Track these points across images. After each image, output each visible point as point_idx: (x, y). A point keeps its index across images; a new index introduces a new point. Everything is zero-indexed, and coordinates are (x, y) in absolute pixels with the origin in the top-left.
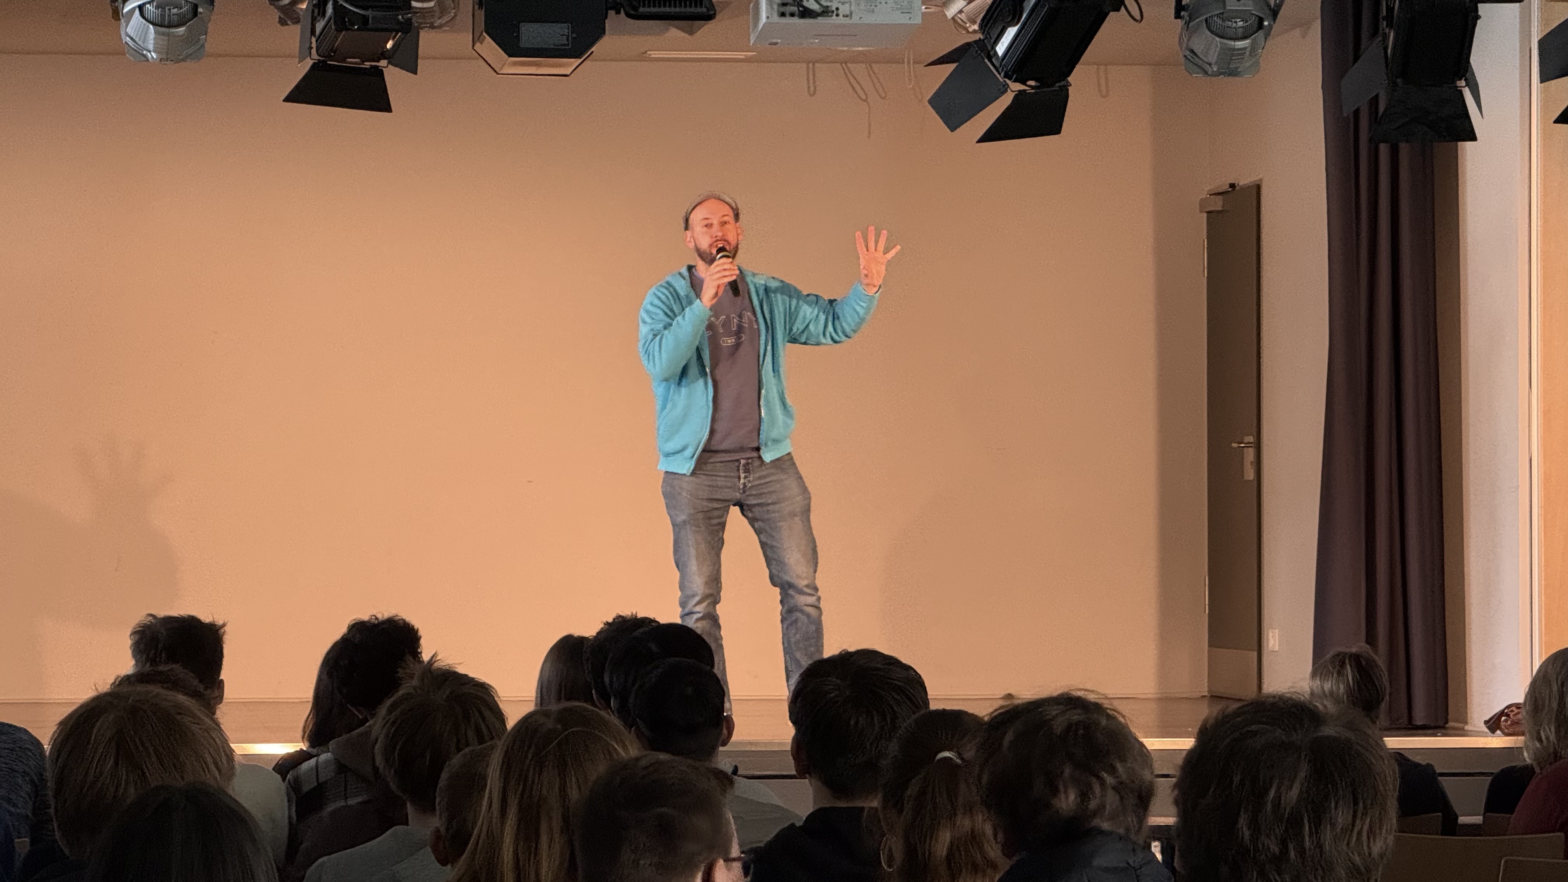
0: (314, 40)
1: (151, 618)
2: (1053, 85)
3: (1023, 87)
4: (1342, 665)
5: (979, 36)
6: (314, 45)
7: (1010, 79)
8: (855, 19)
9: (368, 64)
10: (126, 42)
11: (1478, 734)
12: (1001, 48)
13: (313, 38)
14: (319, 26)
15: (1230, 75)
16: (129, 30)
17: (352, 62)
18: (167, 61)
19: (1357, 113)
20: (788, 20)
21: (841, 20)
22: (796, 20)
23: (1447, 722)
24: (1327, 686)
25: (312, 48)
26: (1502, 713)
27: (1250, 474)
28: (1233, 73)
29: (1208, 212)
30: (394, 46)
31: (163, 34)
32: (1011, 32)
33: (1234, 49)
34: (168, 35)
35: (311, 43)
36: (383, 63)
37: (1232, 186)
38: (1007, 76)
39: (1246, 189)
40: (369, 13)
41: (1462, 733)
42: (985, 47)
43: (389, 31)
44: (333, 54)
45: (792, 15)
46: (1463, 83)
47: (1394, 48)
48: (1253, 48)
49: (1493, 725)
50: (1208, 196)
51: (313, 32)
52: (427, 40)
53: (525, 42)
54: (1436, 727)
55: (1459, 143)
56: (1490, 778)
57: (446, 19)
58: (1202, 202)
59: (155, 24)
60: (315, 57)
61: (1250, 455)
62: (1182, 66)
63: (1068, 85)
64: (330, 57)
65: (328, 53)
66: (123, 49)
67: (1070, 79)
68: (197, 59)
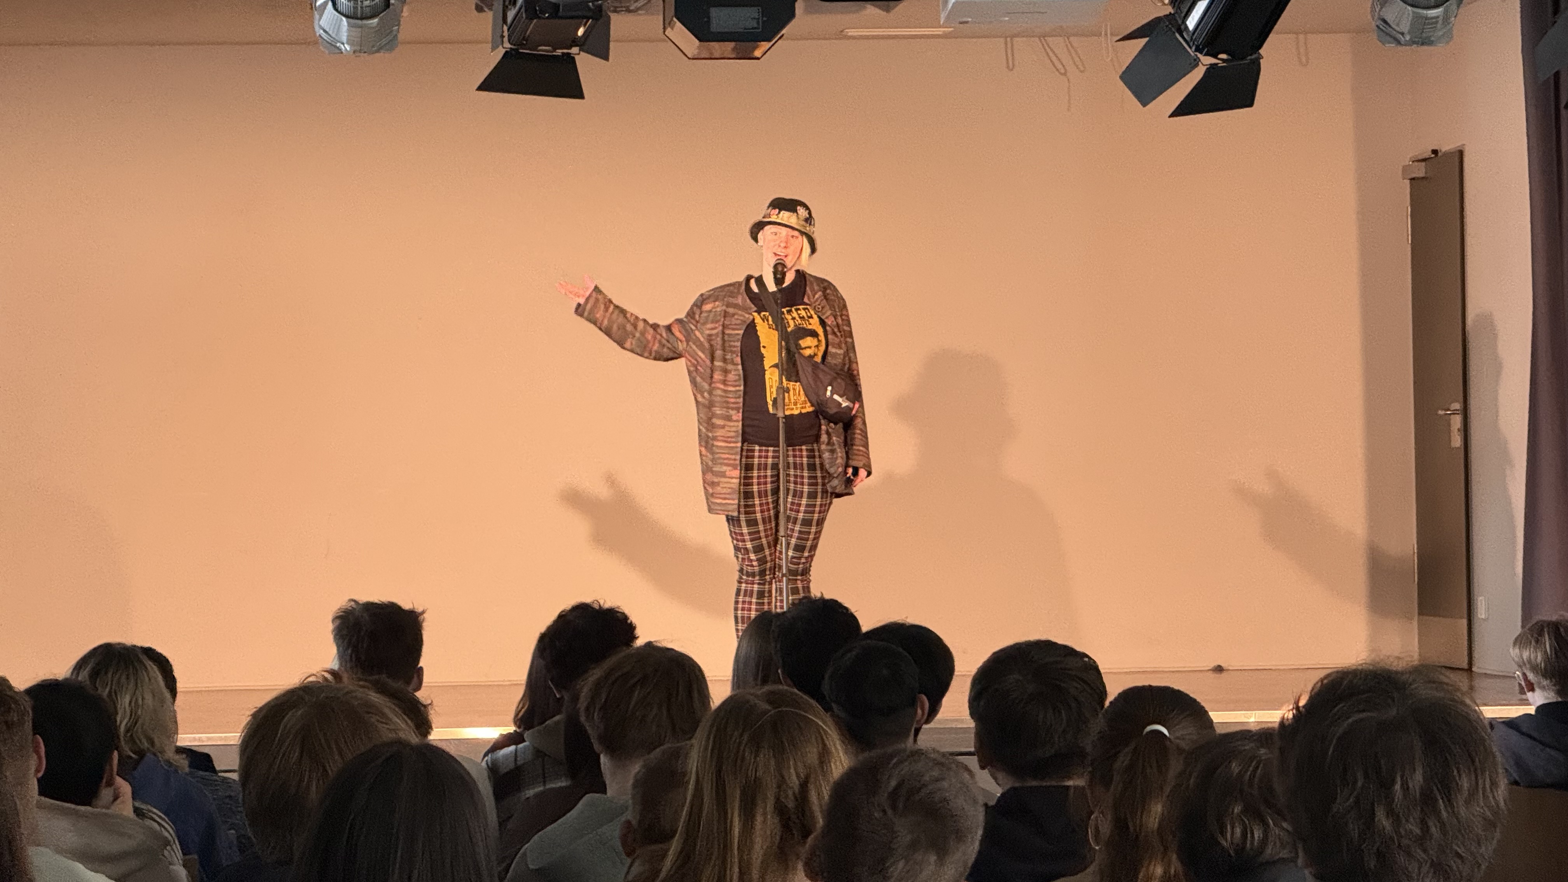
0: (505, 28)
1: (353, 603)
2: (1243, 58)
3: (1214, 61)
4: (1541, 633)
5: (1169, 10)
6: (506, 34)
7: (1201, 53)
9: (559, 52)
10: (320, 35)
12: (1192, 22)
13: (505, 26)
14: (511, 15)
15: (1423, 44)
16: (321, 23)
17: (544, 49)
18: (360, 52)
19: (1556, 76)
24: (1526, 654)
25: (504, 37)
27: (1457, 441)
28: (1426, 42)
29: (1412, 179)
30: (586, 33)
31: (356, 26)
32: (1202, 5)
33: (1427, 18)
34: (361, 27)
35: (503, 32)
36: (575, 50)
37: (1435, 152)
38: (1198, 50)
39: (1448, 154)
42: (1175, 22)
43: (581, 18)
44: (525, 42)
48: (1446, 19)
50: (1411, 163)
51: (505, 20)
52: (619, 24)
53: (715, 27)
58: (1405, 169)
59: (347, 16)
60: (508, 45)
61: (1457, 422)
62: (1374, 36)
63: (1260, 57)
64: (522, 45)
65: (519, 40)
66: (315, 42)
67: (1261, 51)
68: (391, 49)
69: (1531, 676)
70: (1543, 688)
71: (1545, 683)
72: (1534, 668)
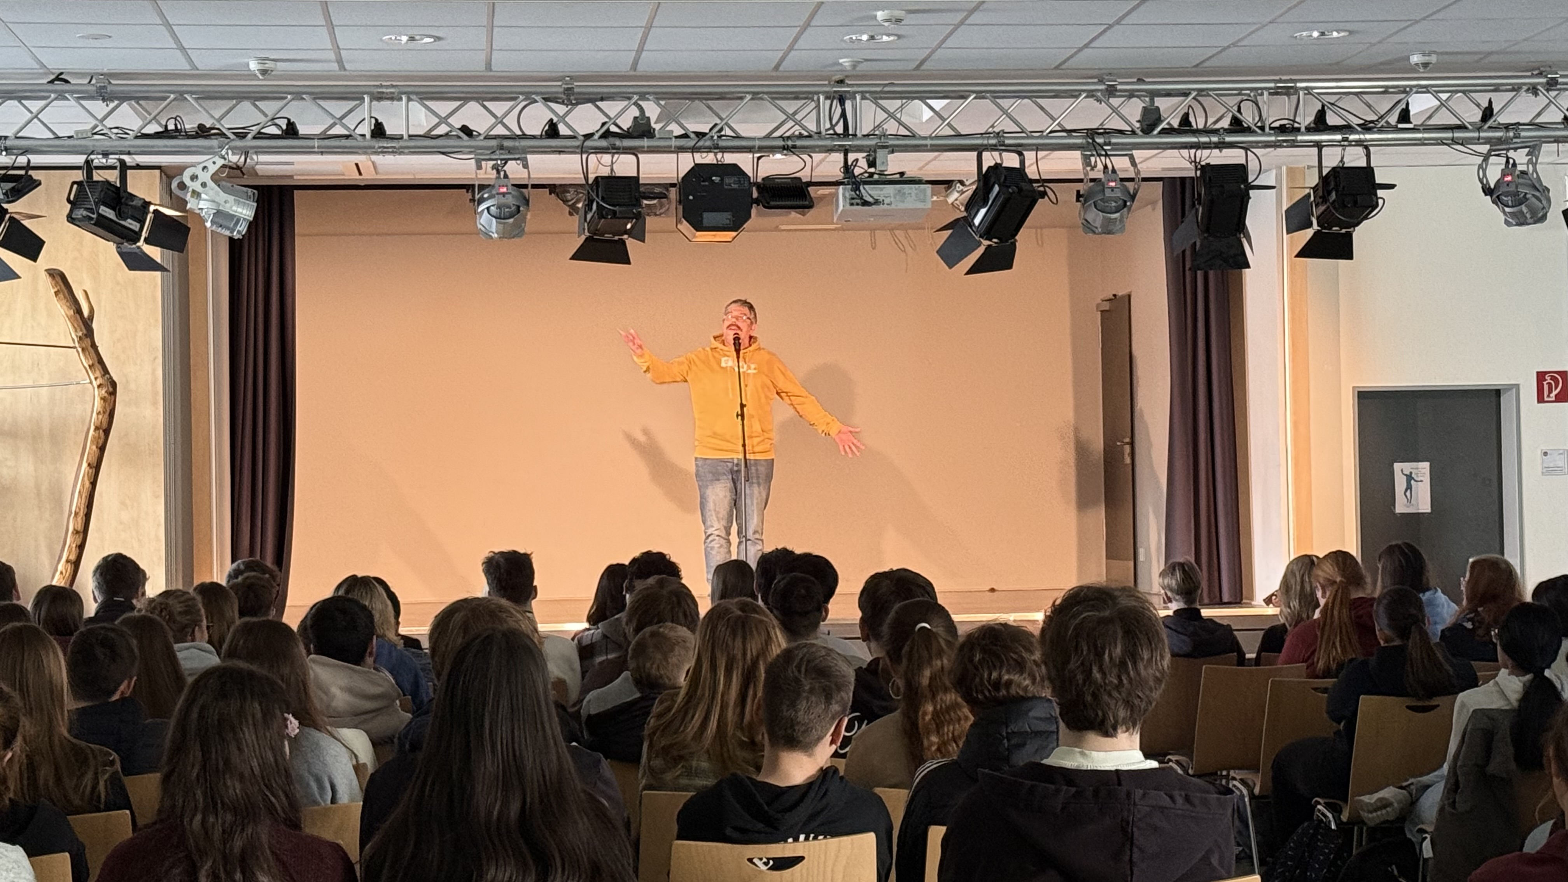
0: (586, 224)
2: (1007, 241)
3: (990, 243)
4: (1174, 570)
5: (965, 214)
6: (586, 227)
7: (983, 238)
8: (893, 206)
9: (616, 238)
10: (480, 228)
11: (1260, 606)
12: (977, 221)
14: (589, 217)
15: (1108, 234)
16: (482, 221)
17: (608, 236)
18: (503, 238)
19: (1184, 252)
20: (855, 207)
21: (885, 206)
22: (859, 207)
23: (1242, 600)
24: (1166, 581)
25: (585, 229)
26: (1273, 595)
27: (1128, 460)
28: (1110, 232)
29: (1102, 311)
30: (632, 227)
31: (501, 223)
32: (983, 211)
33: (1110, 219)
34: (504, 223)
35: (584, 226)
36: (625, 237)
37: (1115, 295)
38: (981, 237)
39: (1123, 297)
40: (617, 208)
41: (1250, 606)
42: (967, 221)
43: (629, 219)
44: (597, 232)
45: (858, 204)
46: (1242, 236)
47: (1202, 217)
48: (1121, 221)
49: (1268, 601)
50: (1101, 302)
51: (585, 220)
52: (651, 222)
53: (706, 223)
54: (1236, 603)
55: (1243, 270)
56: (1263, 632)
57: (662, 211)
58: (1098, 305)
59: (496, 218)
60: (587, 234)
61: (1127, 449)
62: (1080, 230)
63: (1016, 241)
64: (595, 234)
65: (594, 231)
66: (478, 232)
67: (1017, 238)
68: (521, 237)
69: (1169, 594)
70: (1176, 600)
71: (1178, 597)
72: (1171, 590)
